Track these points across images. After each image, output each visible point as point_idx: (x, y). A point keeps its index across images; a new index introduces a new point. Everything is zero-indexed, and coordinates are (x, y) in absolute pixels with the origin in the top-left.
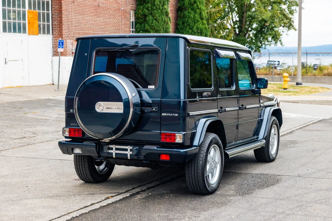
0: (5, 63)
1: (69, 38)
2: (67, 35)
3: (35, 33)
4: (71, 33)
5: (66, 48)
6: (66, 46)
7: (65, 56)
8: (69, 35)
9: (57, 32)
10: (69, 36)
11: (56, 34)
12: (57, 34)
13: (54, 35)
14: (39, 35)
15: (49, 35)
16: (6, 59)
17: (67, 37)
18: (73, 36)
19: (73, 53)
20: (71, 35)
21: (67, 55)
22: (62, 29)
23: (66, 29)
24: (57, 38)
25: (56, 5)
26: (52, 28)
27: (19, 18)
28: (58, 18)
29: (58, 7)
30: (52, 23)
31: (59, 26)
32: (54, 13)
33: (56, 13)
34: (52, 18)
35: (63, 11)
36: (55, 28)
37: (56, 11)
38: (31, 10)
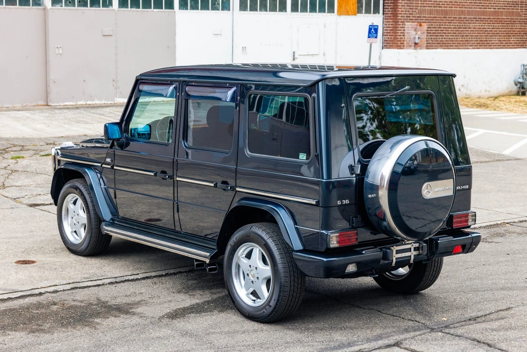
0: (292, 59)
1: (410, 19)
2: (405, 15)
3: (350, 13)
4: (415, 12)
5: (404, 36)
6: (404, 33)
7: (401, 49)
8: (410, 14)
9: (391, 10)
10: (410, 17)
11: (388, 14)
12: (391, 14)
14: (358, 15)
15: (377, 15)
16: (294, 53)
17: (405, 18)
18: (419, 16)
19: (416, 44)
20: (414, 15)
21: (405, 47)
22: (397, 6)
23: (404, 6)
24: (390, 19)
26: (384, 3)
31: (393, 1)
36: (388, 3)
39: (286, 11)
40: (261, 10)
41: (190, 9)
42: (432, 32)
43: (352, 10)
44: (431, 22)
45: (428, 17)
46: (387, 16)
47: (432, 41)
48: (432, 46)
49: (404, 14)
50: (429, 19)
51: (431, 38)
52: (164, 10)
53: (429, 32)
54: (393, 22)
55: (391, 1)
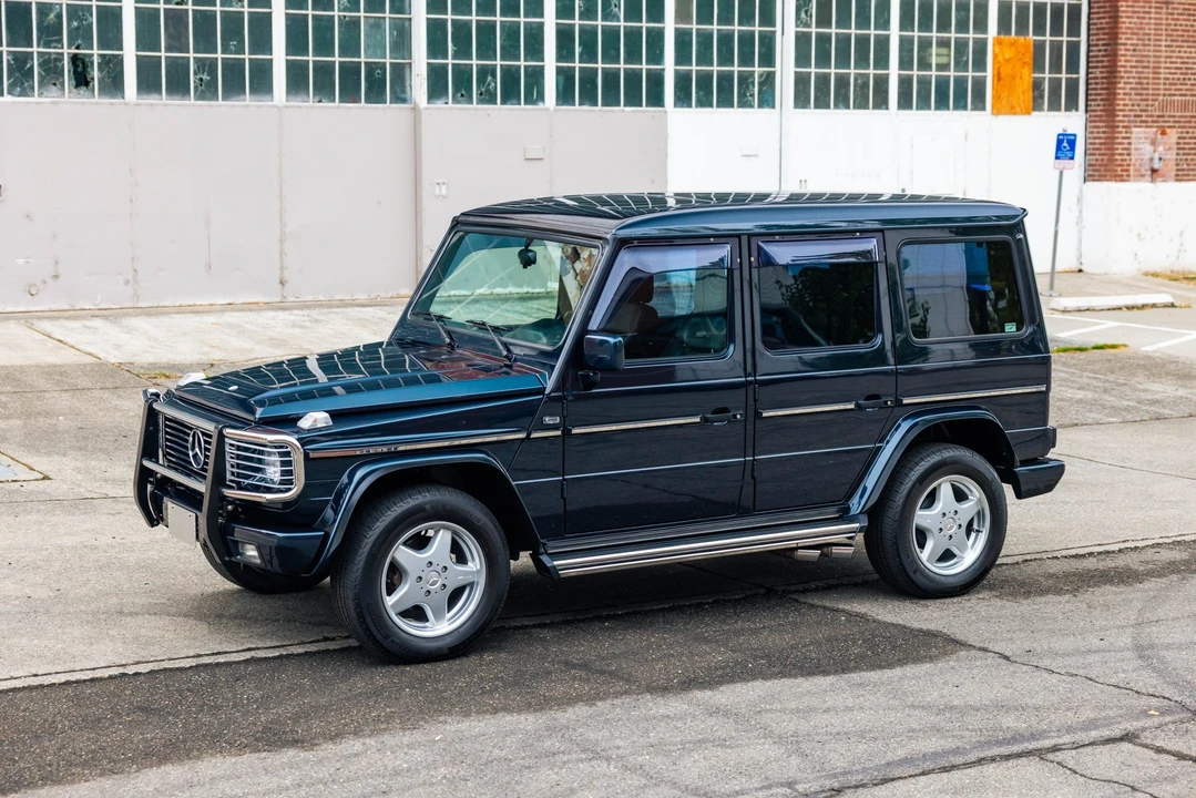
1: (1141, 122)
2: (1132, 113)
3: (1018, 109)
4: (1152, 105)
5: (1129, 155)
6: (1128, 149)
7: (1122, 181)
8: (1141, 111)
9: (1102, 103)
10: (1141, 116)
11: (1096, 111)
12: (1101, 111)
13: (1092, 114)
14: (1034, 113)
15: (1074, 113)
17: (1132, 118)
18: (1160, 113)
19: (1154, 171)
20: (1149, 113)
21: (1132, 178)
22: (1115, 94)
23: (1130, 94)
24: (1101, 121)
25: (1101, 15)
26: (1087, 90)
27: (961, 64)
28: (1105, 59)
29: (1107, 23)
30: (1088, 73)
31: (1107, 83)
32: (1095, 42)
33: (1101, 42)
34: (1088, 57)
35: (1120, 36)
36: (1096, 89)
37: (1101, 37)
38: (1007, 37)
39: (887, 108)
40: (836, 106)
41: (696, 106)
42: (1187, 146)
43: (1022, 106)
44: (1185, 127)
45: (1180, 117)
46: (1095, 116)
47: (1188, 165)
48: (1188, 175)
49: (1130, 110)
50: (1183, 120)
51: (1186, 160)
52: (644, 108)
53: (1182, 146)
54: (1106, 127)
55: (1103, 83)
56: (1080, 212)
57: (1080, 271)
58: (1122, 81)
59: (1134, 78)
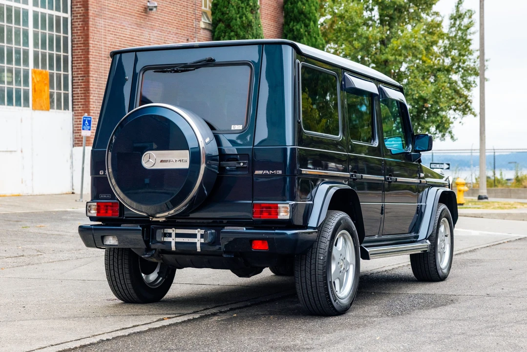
3: (44, 108)
9: (81, 106)
11: (78, 110)
12: (81, 110)
13: (76, 112)
14: (51, 110)
15: (67, 111)
17: (96, 114)
22: (89, 102)
23: (95, 102)
24: (81, 116)
25: (79, 62)
26: (73, 99)
27: (18, 82)
28: (82, 84)
29: (82, 66)
30: (73, 91)
31: (84, 96)
32: (76, 75)
33: (79, 75)
34: (72, 83)
35: (90, 72)
36: (78, 99)
37: (79, 72)
38: (38, 69)
43: (45, 105)
46: (78, 113)
49: (96, 110)
55: (81, 96)
56: (72, 162)
57: (73, 193)
58: (92, 95)
59: (96, 94)
